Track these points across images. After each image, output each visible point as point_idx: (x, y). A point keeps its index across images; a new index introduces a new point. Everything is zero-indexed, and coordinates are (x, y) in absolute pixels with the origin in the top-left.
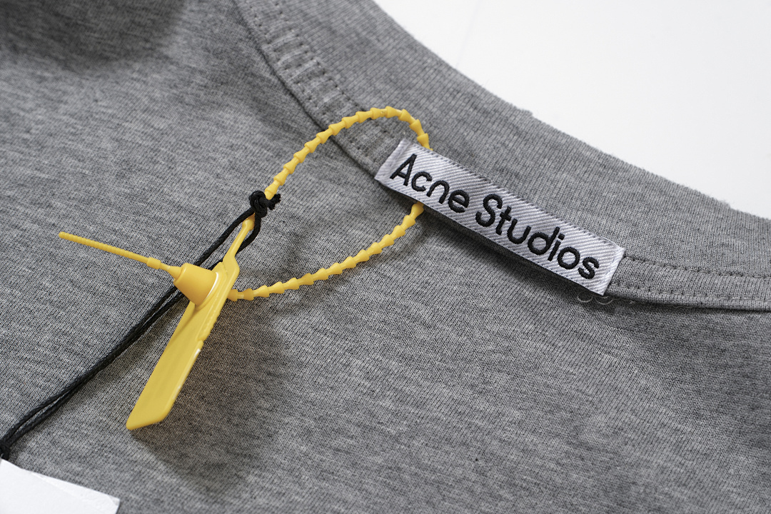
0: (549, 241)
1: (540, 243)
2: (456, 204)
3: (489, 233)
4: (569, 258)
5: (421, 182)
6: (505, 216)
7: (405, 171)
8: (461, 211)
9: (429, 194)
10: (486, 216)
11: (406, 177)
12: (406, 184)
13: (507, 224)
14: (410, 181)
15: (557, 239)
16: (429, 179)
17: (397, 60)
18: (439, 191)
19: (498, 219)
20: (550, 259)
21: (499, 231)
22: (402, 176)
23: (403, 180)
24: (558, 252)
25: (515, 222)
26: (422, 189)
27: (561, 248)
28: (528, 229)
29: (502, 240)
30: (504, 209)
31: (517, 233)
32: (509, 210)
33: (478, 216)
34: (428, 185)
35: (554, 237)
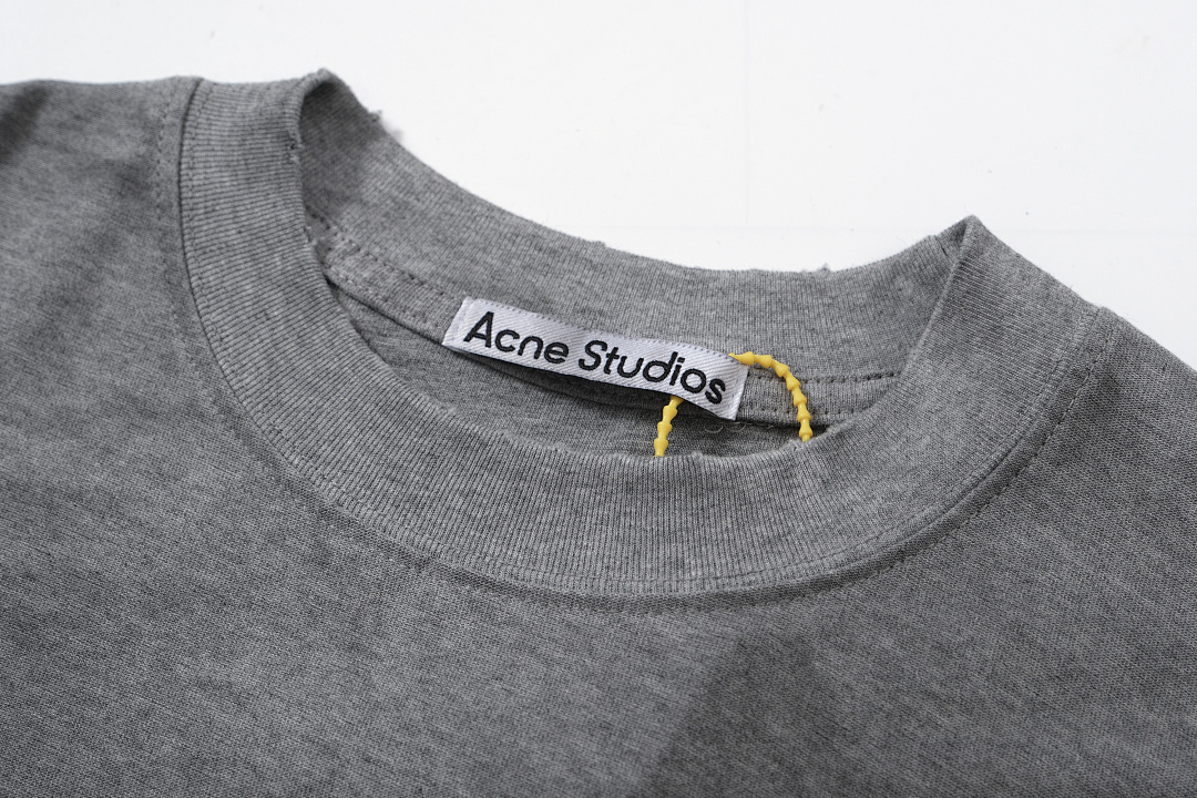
0: (667, 367)
1: (656, 371)
2: (552, 356)
3: (597, 375)
4: (693, 381)
5: (507, 341)
6: (612, 356)
7: (482, 331)
8: (561, 361)
9: (520, 353)
10: (590, 361)
11: (487, 338)
12: (488, 345)
13: (616, 363)
14: (493, 343)
15: (676, 363)
16: (516, 336)
17: (442, 216)
18: (532, 346)
19: (604, 360)
20: (672, 383)
21: (607, 370)
22: (481, 336)
23: (484, 341)
24: (680, 376)
25: (624, 358)
26: (511, 349)
27: (682, 371)
28: (641, 360)
29: (614, 378)
30: (609, 351)
31: (629, 367)
32: (616, 349)
33: (581, 362)
34: (517, 344)
35: (672, 362)
